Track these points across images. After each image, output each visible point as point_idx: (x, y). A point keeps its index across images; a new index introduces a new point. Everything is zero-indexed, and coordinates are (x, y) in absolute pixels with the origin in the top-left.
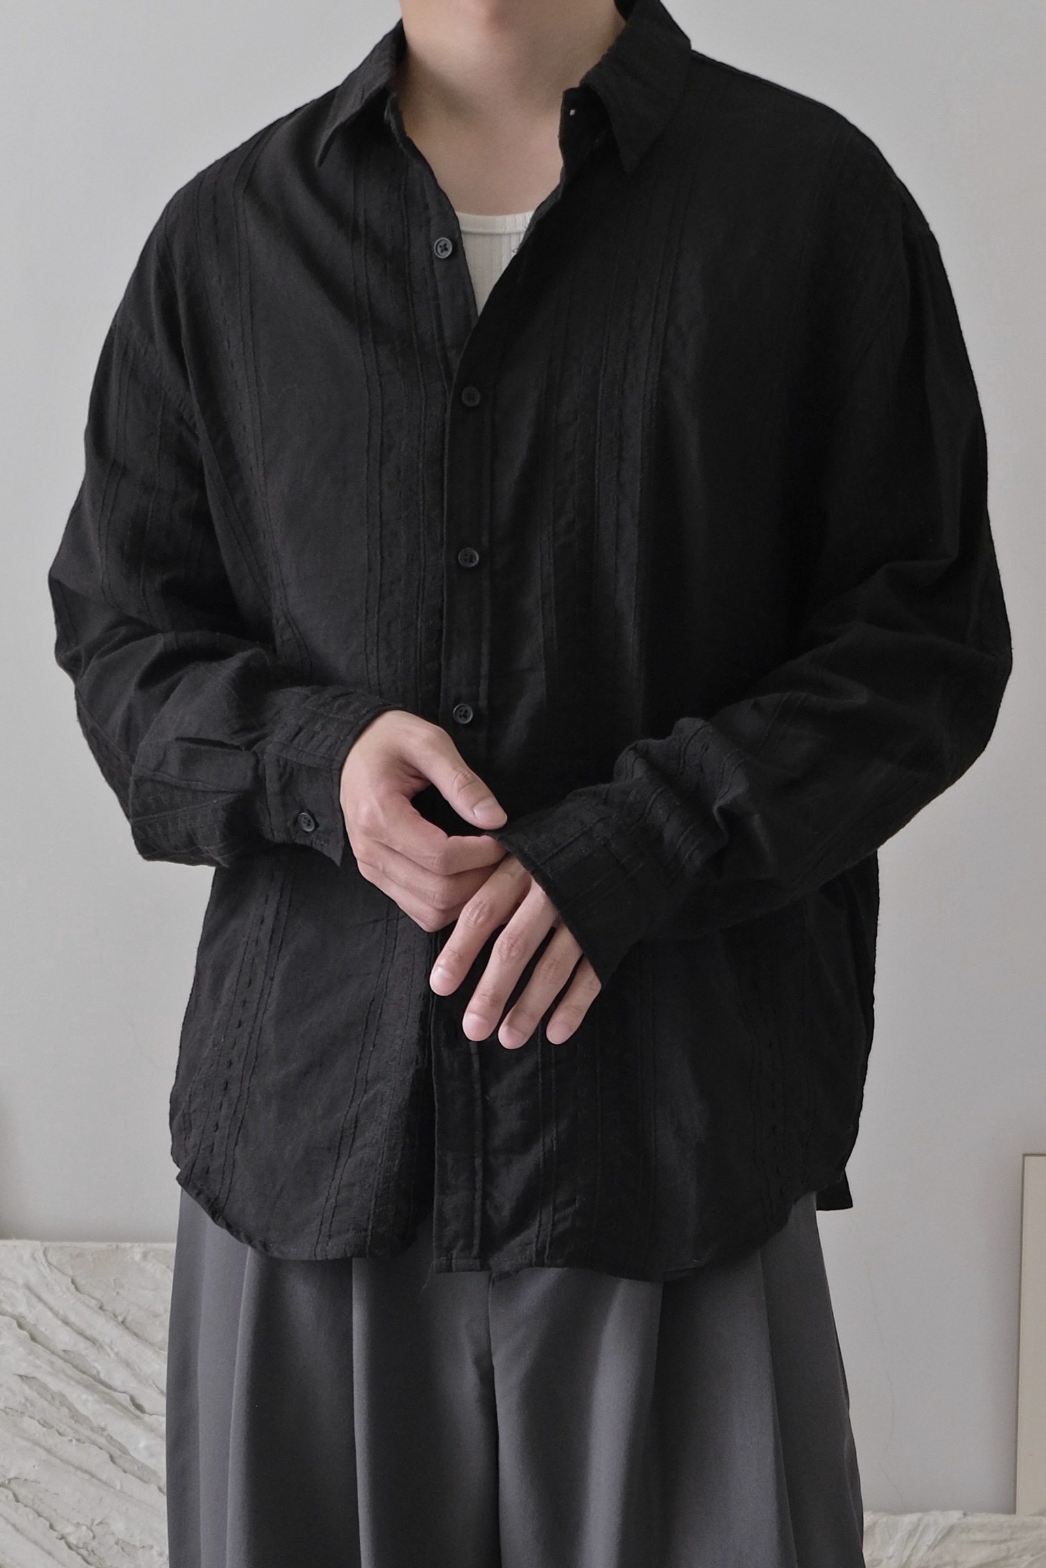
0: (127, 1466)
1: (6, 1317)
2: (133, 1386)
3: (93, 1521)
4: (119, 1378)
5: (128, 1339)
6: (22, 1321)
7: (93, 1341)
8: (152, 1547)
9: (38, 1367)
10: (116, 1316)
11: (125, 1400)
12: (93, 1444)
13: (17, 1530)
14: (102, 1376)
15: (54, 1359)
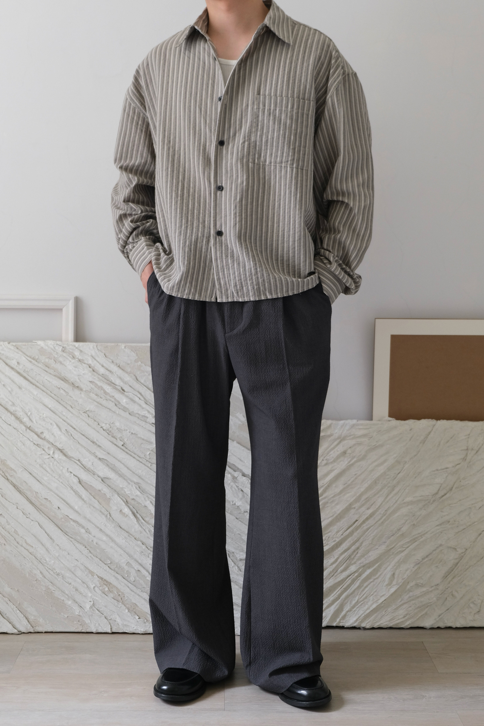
0: (120, 407)
1: (85, 365)
2: (122, 384)
3: (110, 422)
4: (118, 382)
5: (121, 371)
6: (90, 366)
7: (110, 371)
8: (127, 430)
9: (95, 379)
10: (117, 364)
11: (119, 388)
12: (110, 400)
13: (89, 425)
14: (113, 381)
15: (99, 376)
